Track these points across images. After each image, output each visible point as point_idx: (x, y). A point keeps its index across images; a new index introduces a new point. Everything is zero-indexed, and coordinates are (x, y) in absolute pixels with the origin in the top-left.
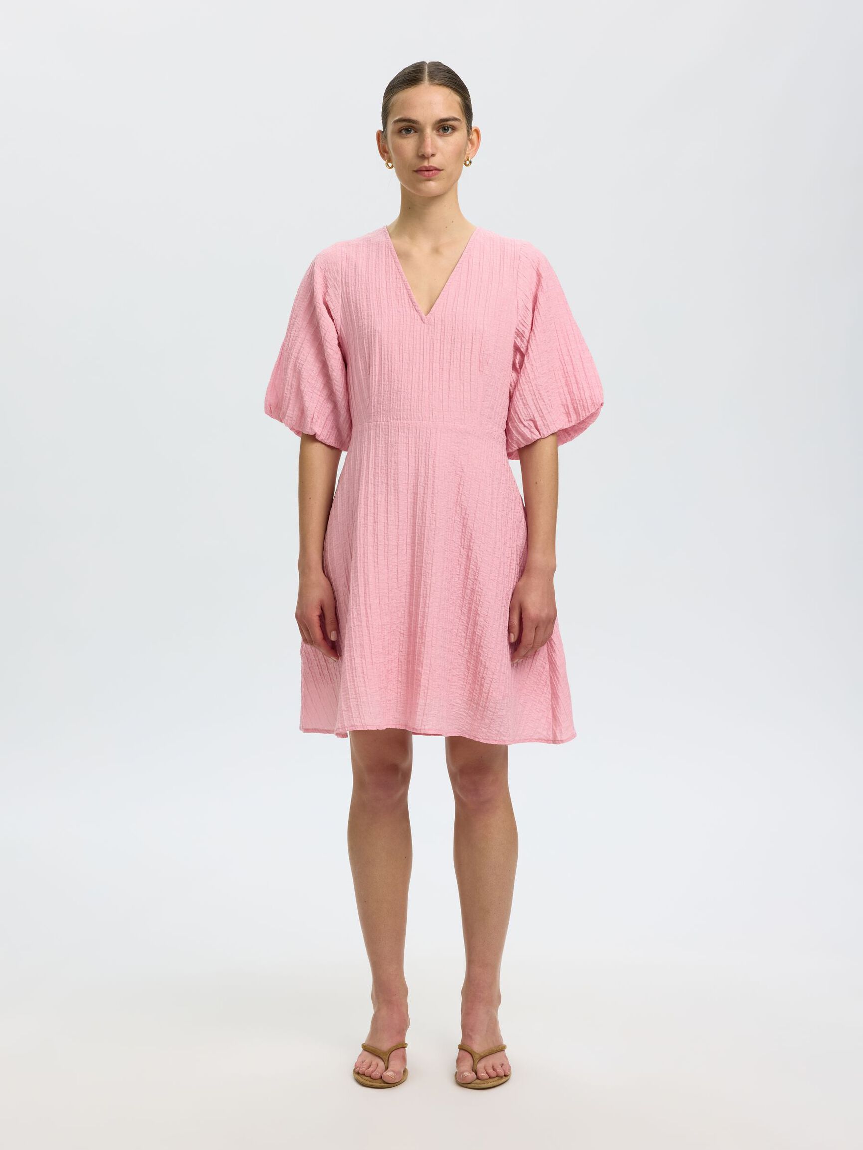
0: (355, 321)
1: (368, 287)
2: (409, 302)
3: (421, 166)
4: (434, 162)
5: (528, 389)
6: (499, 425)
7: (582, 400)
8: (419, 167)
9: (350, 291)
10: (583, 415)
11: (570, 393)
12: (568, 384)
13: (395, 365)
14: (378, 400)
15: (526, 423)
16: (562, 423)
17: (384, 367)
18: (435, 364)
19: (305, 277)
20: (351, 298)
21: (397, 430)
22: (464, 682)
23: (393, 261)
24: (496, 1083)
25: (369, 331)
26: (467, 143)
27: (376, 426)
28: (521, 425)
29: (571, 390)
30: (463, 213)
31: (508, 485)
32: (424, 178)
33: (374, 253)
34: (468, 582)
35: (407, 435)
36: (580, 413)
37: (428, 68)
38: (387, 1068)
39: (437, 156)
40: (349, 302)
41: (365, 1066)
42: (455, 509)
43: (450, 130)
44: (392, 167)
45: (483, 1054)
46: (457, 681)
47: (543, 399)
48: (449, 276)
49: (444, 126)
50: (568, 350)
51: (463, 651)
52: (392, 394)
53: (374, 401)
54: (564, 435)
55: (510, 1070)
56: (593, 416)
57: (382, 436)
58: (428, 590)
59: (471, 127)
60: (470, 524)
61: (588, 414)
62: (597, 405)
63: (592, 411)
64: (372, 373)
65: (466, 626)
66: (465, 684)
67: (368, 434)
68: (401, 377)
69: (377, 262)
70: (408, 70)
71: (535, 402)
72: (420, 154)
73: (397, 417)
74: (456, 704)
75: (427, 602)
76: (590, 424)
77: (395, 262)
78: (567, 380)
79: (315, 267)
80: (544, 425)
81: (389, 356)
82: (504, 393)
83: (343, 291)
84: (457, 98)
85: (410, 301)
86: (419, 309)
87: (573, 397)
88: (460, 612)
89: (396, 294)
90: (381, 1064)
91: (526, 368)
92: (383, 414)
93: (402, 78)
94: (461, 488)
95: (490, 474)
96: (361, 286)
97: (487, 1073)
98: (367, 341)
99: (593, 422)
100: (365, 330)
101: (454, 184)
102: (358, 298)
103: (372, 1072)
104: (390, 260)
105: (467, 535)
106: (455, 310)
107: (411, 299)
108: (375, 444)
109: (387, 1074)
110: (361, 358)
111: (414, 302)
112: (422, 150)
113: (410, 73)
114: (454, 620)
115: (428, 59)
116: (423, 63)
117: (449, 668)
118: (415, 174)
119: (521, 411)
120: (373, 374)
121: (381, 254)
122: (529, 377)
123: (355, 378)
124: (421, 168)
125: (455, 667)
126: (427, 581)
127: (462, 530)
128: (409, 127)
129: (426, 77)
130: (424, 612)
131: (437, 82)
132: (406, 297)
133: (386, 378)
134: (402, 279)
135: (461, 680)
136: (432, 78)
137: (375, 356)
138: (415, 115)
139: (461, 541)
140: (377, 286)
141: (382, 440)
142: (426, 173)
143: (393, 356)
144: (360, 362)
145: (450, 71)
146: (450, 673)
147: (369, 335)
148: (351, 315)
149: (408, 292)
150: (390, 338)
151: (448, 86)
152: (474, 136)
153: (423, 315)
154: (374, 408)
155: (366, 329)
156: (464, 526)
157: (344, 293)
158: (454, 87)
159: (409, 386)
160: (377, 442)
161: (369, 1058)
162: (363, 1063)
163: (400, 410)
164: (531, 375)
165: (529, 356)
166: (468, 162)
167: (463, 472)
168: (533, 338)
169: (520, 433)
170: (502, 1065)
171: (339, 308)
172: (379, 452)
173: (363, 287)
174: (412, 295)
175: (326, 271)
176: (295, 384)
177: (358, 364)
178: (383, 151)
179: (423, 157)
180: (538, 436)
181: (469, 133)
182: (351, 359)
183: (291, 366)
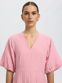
4: (32, 20)
40: (16, 46)
44: (24, 21)
49: (34, 13)
84: (36, 8)
87: (56, 64)
101: (35, 24)
106: (36, 48)
118: (28, 22)
128: (27, 13)
132: (27, 45)
136: (31, 4)
138: (29, 11)
142: (30, 22)
148: (16, 48)
152: (39, 16)
166: (38, 20)
171: (14, 46)
175: (11, 39)
176: (6, 60)
177: (17, 57)
178: (22, 18)
179: (30, 19)
180: (51, 71)
181: (38, 15)
182: (16, 56)
183: (5, 57)
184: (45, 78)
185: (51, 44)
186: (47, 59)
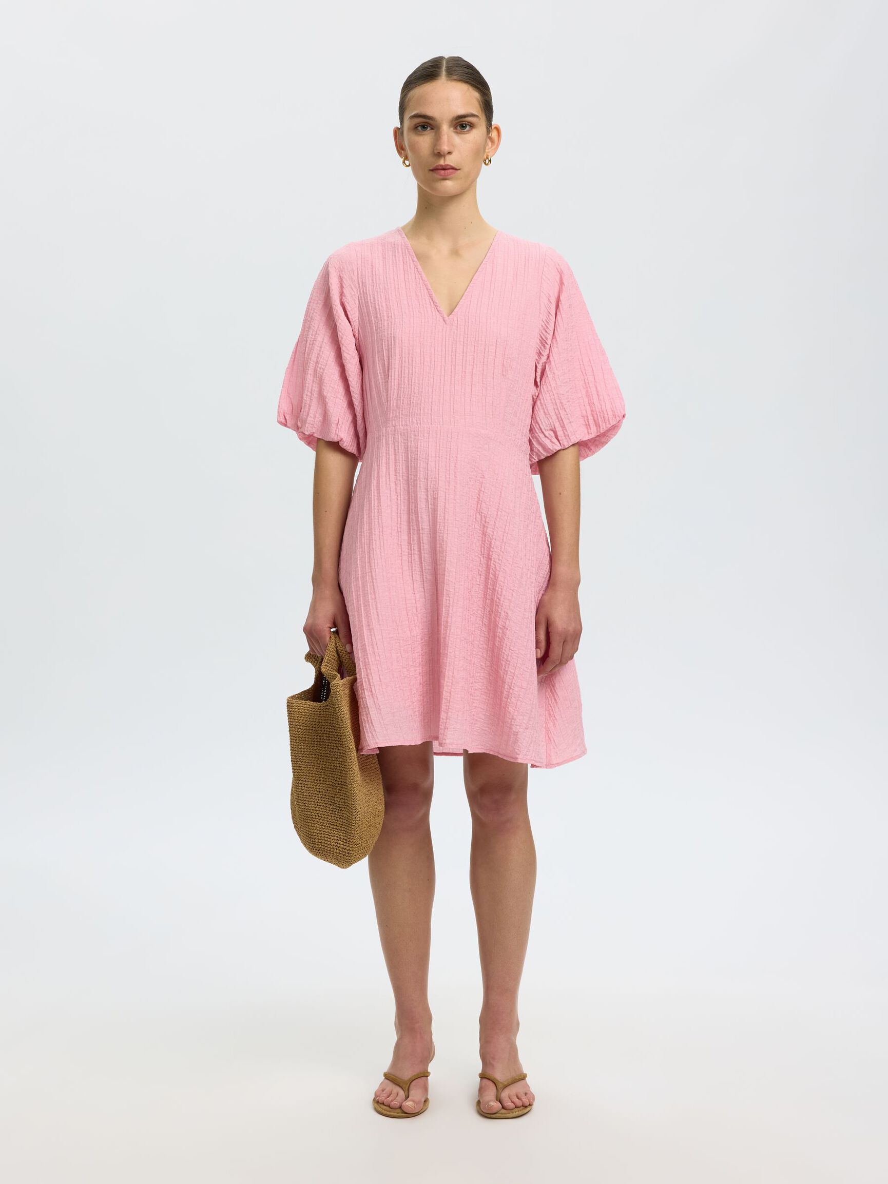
0: (373, 322)
1: (386, 287)
2: (430, 303)
3: (438, 164)
4: (450, 161)
5: (550, 398)
6: (523, 433)
7: (603, 411)
8: (435, 165)
9: (368, 292)
10: (604, 428)
11: (591, 404)
12: (589, 395)
13: (415, 368)
14: (397, 403)
15: (547, 433)
16: (582, 435)
17: (404, 370)
18: (457, 367)
19: (318, 278)
20: (369, 298)
21: (417, 435)
22: (487, 697)
23: (411, 259)
24: (521, 1113)
25: (389, 333)
26: (486, 141)
27: (395, 431)
28: (541, 435)
29: (592, 401)
30: (482, 215)
31: (530, 496)
32: (441, 177)
33: (390, 252)
34: (488, 593)
35: (428, 440)
36: (601, 425)
37: (447, 63)
38: (407, 1097)
39: (454, 154)
40: (367, 303)
41: (384, 1095)
42: (475, 516)
43: (468, 128)
44: (409, 165)
45: (506, 1083)
46: (479, 695)
47: (564, 408)
48: (473, 277)
49: (461, 124)
50: (590, 360)
51: (486, 664)
52: (412, 398)
53: (393, 406)
54: (585, 447)
55: (534, 1099)
56: (614, 428)
57: (401, 441)
58: (451, 600)
59: (491, 124)
60: (489, 531)
61: (609, 426)
62: (619, 416)
63: (613, 423)
64: (391, 376)
65: (487, 638)
66: (488, 698)
67: (386, 440)
68: (423, 380)
69: (395, 261)
70: (426, 65)
71: (557, 411)
72: (436, 152)
73: (417, 421)
74: (479, 719)
75: (451, 611)
76: (612, 438)
77: (413, 261)
78: (587, 391)
79: (329, 268)
80: (565, 436)
81: (410, 359)
82: (527, 400)
83: (360, 291)
84: (476, 95)
85: (432, 302)
86: (441, 310)
87: (594, 409)
88: (481, 623)
89: (416, 295)
90: (402, 1093)
91: (547, 376)
92: (402, 418)
93: (419, 73)
94: (481, 495)
95: (513, 482)
96: (379, 286)
97: (513, 1102)
98: (386, 343)
99: (615, 435)
100: (384, 332)
101: (472, 183)
102: (376, 299)
103: (392, 1101)
104: (408, 258)
105: (487, 544)
106: (478, 312)
107: (432, 299)
108: (395, 450)
109: (407, 1104)
110: (379, 361)
111: (436, 303)
112: (438, 148)
113: (427, 68)
114: (474, 631)
115: (447, 54)
116: (441, 58)
117: (471, 681)
118: (431, 172)
119: (542, 421)
120: (393, 378)
121: (398, 252)
122: (551, 386)
123: (373, 381)
124: (437, 166)
125: (477, 681)
126: (450, 590)
127: (482, 538)
128: (425, 124)
129: (444, 73)
130: (447, 622)
131: (455, 77)
132: (427, 297)
133: (406, 382)
134: (422, 279)
135: (483, 694)
136: (450, 73)
137: (395, 359)
138: (431, 111)
139: (481, 550)
140: (397, 286)
141: (401, 445)
142: (442, 172)
143: (414, 359)
144: (378, 364)
145: (469, 67)
146: (472, 686)
147: (389, 337)
148: (368, 316)
149: (429, 292)
150: (411, 340)
151: (466, 82)
152: (494, 134)
153: (445, 316)
154: (393, 413)
155: (386, 331)
156: (484, 534)
157: (361, 294)
158: (473, 83)
159: (431, 390)
160: (396, 448)
161: (390, 1086)
162: (383, 1091)
163: (420, 413)
164: (553, 385)
165: (550, 364)
166: (487, 161)
167: (484, 478)
168: (555, 345)
169: (540, 444)
170: (526, 1094)
171: (356, 309)
172: (399, 458)
173: (381, 287)
174: (434, 295)
175: (341, 270)
176: (316, 389)
177: (376, 367)
178: (400, 148)
179: (439, 155)
180: (559, 447)
181: (488, 131)
182: (368, 363)
183: (310, 371)
184: (535, 495)
185: (561, 298)
186: (539, 378)
